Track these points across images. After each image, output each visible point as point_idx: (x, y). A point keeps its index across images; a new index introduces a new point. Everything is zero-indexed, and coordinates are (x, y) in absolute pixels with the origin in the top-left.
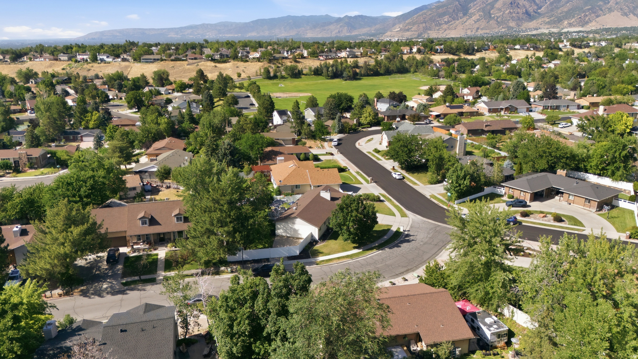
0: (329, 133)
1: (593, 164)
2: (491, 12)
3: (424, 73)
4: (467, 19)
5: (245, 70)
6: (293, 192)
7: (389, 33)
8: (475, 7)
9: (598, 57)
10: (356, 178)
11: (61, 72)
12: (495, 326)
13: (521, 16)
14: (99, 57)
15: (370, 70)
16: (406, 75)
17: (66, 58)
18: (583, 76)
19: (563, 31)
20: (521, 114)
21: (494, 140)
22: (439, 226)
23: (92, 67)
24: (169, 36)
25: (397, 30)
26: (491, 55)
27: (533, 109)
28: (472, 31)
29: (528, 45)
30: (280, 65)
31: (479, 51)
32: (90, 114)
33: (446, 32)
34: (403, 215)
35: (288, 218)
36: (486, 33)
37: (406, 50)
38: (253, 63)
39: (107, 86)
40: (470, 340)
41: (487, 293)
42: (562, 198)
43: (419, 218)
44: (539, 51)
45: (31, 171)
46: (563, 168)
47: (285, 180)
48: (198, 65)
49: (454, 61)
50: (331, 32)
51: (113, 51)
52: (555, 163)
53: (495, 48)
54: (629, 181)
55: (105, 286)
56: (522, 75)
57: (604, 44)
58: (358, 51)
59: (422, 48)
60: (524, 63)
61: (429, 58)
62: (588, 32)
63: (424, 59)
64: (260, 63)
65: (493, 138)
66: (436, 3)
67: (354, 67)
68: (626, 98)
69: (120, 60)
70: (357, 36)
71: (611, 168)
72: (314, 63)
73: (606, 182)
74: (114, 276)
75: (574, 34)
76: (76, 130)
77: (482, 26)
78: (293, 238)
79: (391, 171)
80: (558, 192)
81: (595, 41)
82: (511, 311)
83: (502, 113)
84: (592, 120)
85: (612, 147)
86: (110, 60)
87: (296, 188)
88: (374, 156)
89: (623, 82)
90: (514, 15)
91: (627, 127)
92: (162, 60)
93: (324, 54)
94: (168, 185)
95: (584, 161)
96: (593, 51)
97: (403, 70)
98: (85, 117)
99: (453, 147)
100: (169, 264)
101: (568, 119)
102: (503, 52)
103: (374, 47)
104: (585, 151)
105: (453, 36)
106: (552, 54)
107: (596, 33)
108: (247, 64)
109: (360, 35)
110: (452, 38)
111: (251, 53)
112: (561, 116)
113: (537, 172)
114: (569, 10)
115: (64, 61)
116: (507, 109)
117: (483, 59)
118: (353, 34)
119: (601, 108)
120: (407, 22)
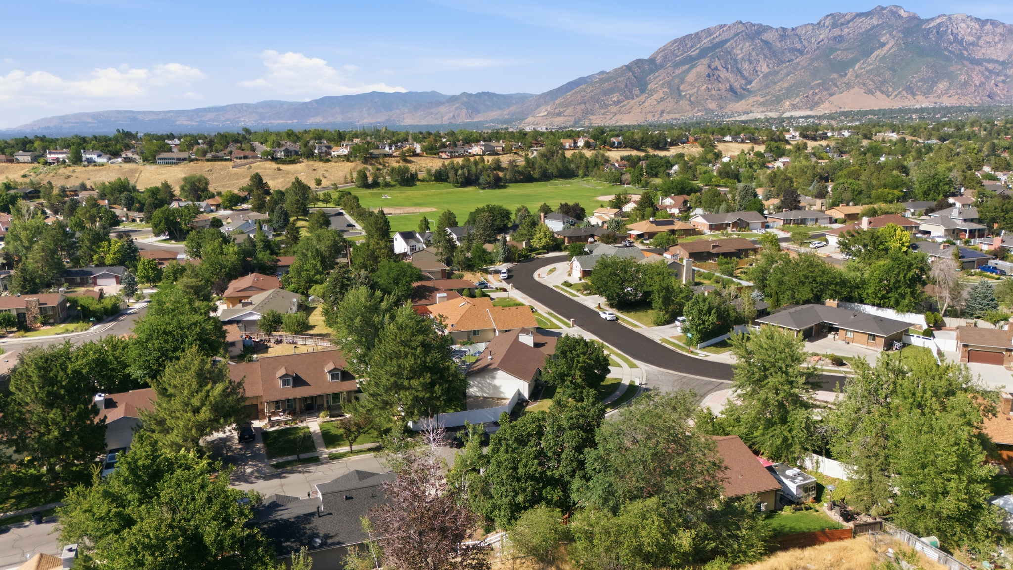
0: (492, 262)
1: (869, 291)
2: (681, 88)
3: (599, 177)
4: (647, 98)
5: (327, 174)
6: (469, 339)
7: (530, 119)
8: (657, 80)
9: (842, 153)
10: (550, 321)
11: (20, 180)
12: (800, 478)
13: (723, 93)
14: (86, 156)
15: (519, 172)
16: (571, 180)
17: (28, 158)
18: (826, 179)
19: (785, 115)
20: (755, 231)
21: (730, 266)
22: (684, 377)
23: (74, 171)
24: (178, 123)
25: (542, 114)
26: (693, 150)
27: (771, 224)
28: (654, 116)
29: (742, 135)
30: (381, 167)
31: (674, 144)
32: (107, 243)
33: (616, 117)
34: (633, 366)
35: (486, 371)
36: (675, 119)
37: (568, 143)
38: (338, 164)
39: (106, 202)
40: (776, 491)
41: (785, 440)
42: (837, 337)
43: (653, 368)
44: (759, 144)
45: (44, 327)
46: (832, 297)
47: (457, 323)
48: (250, 167)
49: (639, 159)
50: (442, 117)
51: (107, 146)
52: (821, 291)
53: (696, 139)
54: (919, 312)
55: (249, 470)
56: (742, 179)
57: (846, 134)
58: (499, 146)
59: (591, 140)
60: (743, 161)
61: (603, 156)
62: (819, 118)
63: (596, 156)
64: (349, 164)
65: (727, 263)
66: (599, 74)
67: (495, 169)
68: (893, 207)
69: (120, 160)
70: (481, 123)
71: (894, 296)
72: (435, 164)
73: (889, 314)
74: (256, 457)
75: (801, 120)
76: (85, 269)
77: (669, 109)
78: (493, 398)
79: (597, 310)
80: (832, 329)
81: (833, 130)
82: (814, 460)
83: (729, 230)
84: (856, 234)
85: (893, 267)
86: (103, 160)
87: (474, 334)
88: (567, 292)
89: (885, 186)
90: (713, 92)
91: (903, 245)
92: (191, 160)
93: (447, 149)
94: (279, 339)
95: (858, 288)
96: (833, 144)
97: (567, 174)
98: (99, 247)
99: (678, 275)
100: (330, 439)
101: (821, 237)
102: (708, 146)
103: (519, 139)
104: (859, 274)
105: (628, 124)
106: (777, 148)
107: (832, 119)
108: (328, 165)
109: (487, 122)
110: (627, 126)
111: (335, 148)
112: (811, 233)
113: (797, 303)
114: (791, 86)
115: (24, 163)
116: (735, 224)
117: (681, 156)
118: (476, 120)
119: (865, 220)
120: (557, 102)
